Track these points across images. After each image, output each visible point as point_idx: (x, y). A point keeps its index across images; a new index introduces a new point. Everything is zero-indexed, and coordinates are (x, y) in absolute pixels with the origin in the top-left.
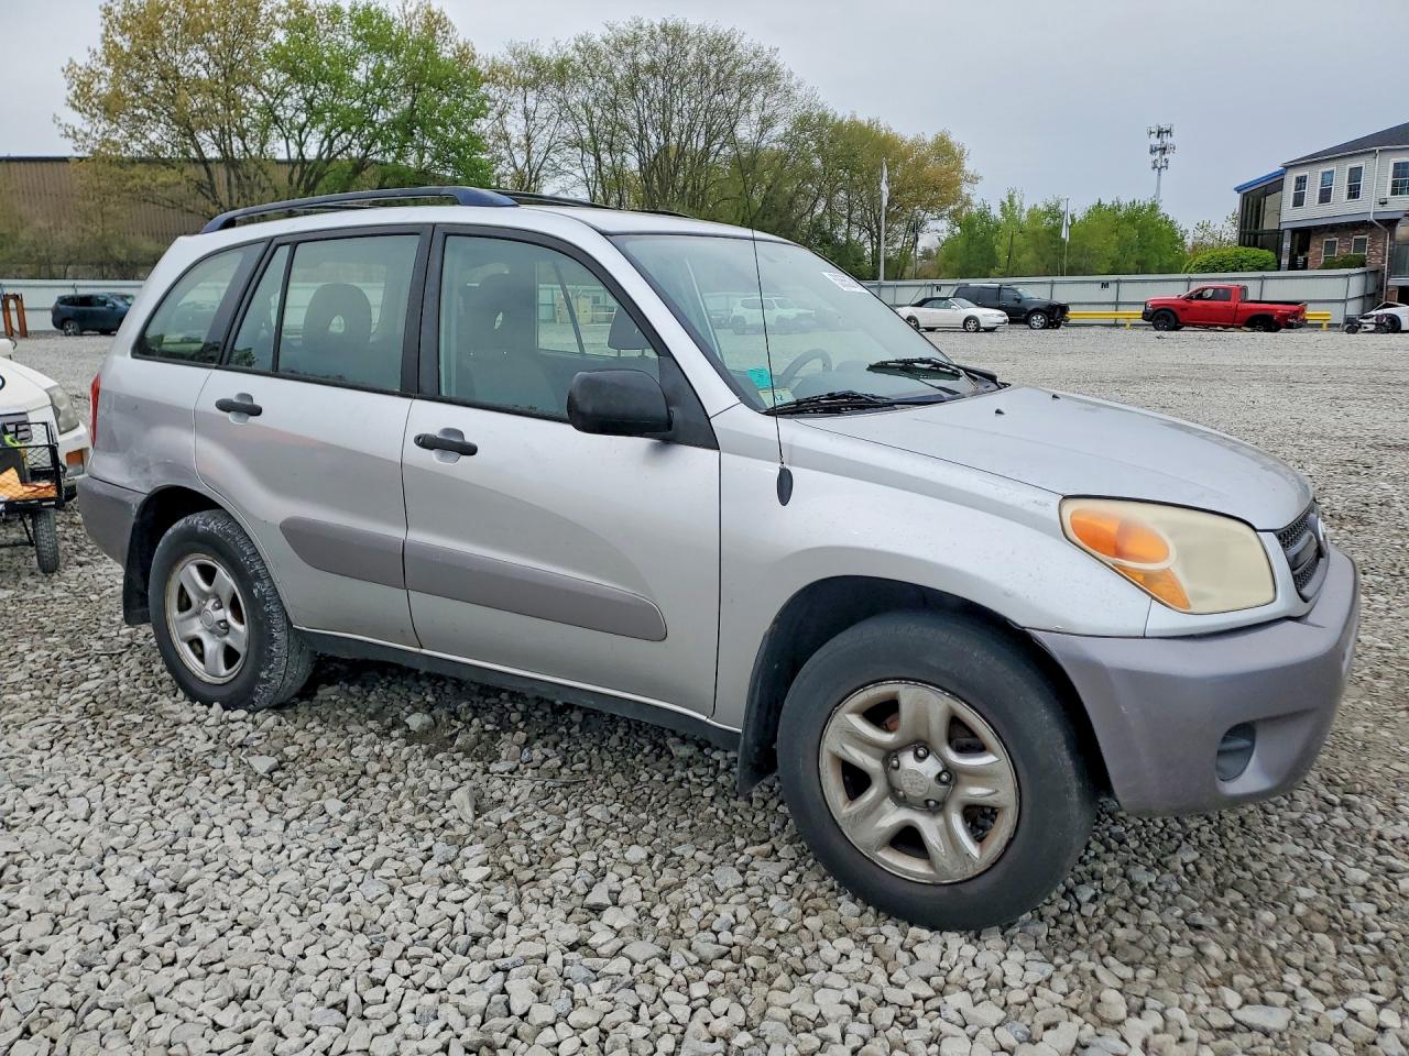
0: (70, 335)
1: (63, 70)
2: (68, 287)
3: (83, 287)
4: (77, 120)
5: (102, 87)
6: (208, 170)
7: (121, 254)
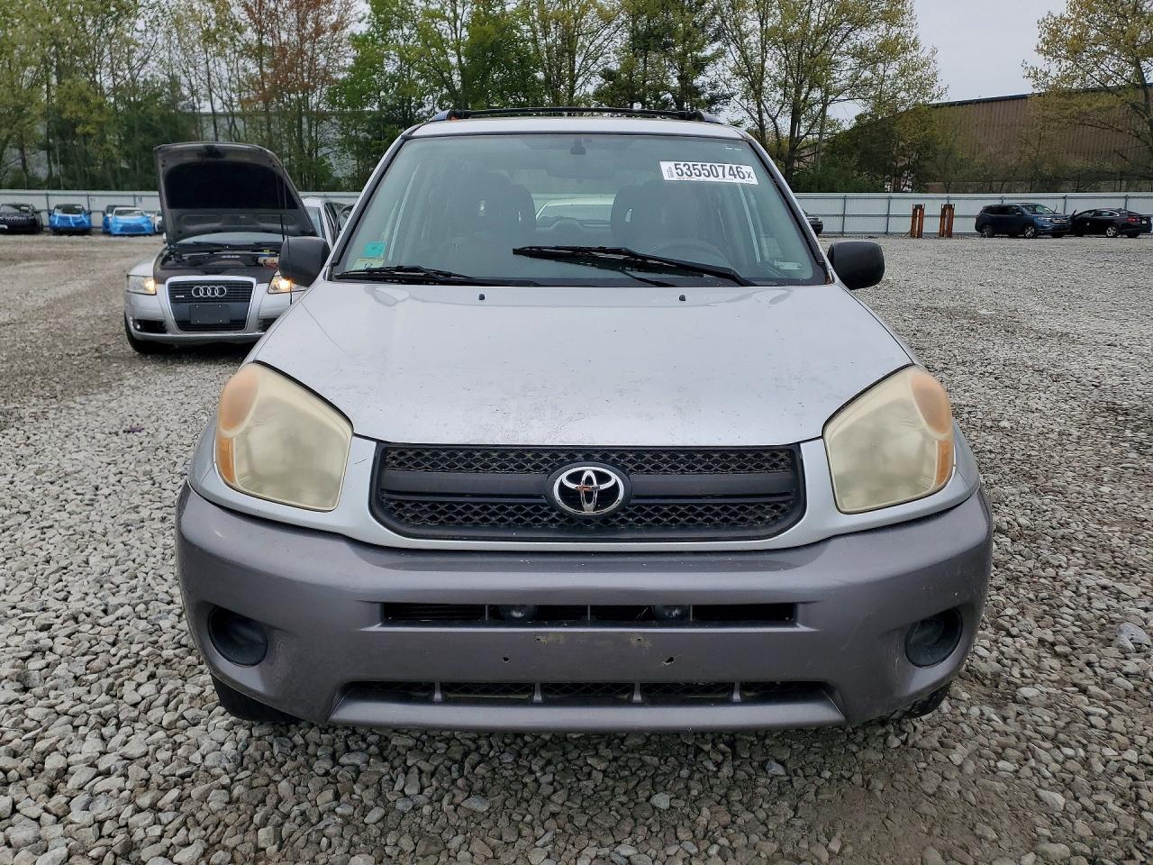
0: (985, 237)
1: (1038, 23)
2: (996, 199)
3: (1009, 198)
4: (1040, 62)
5: (1069, 32)
6: (1147, 95)
7: (1048, 170)
